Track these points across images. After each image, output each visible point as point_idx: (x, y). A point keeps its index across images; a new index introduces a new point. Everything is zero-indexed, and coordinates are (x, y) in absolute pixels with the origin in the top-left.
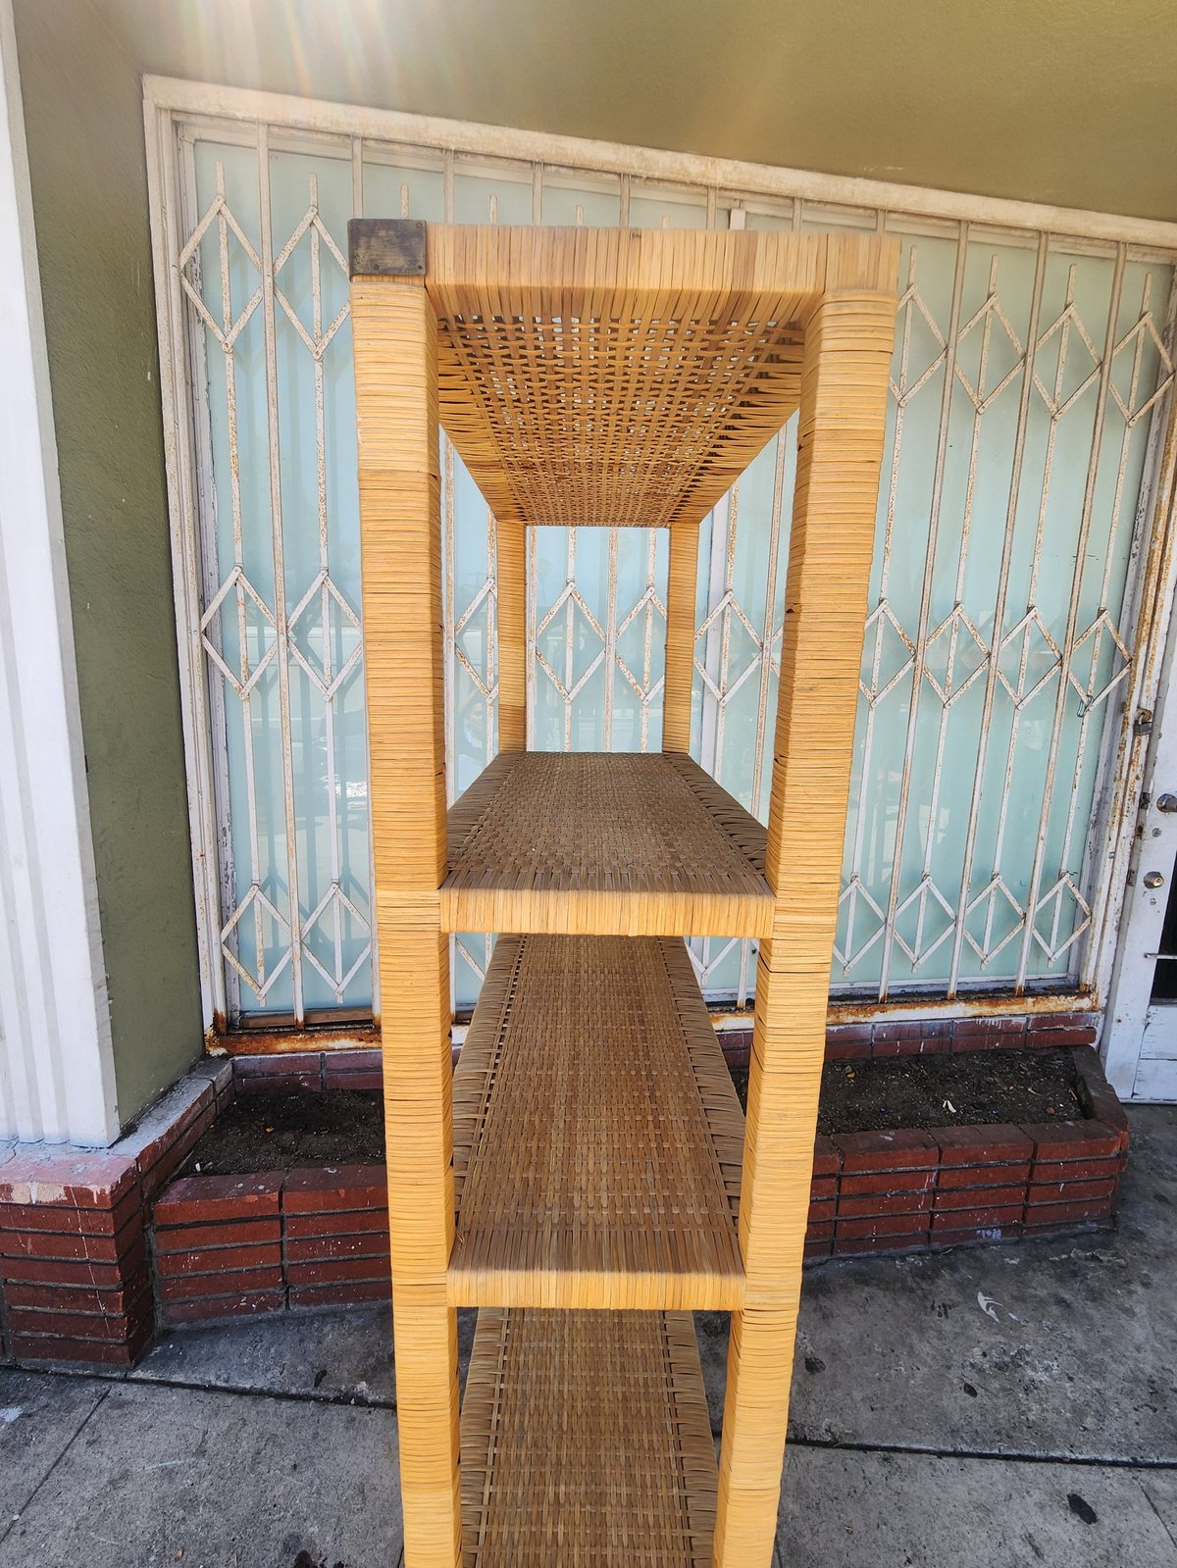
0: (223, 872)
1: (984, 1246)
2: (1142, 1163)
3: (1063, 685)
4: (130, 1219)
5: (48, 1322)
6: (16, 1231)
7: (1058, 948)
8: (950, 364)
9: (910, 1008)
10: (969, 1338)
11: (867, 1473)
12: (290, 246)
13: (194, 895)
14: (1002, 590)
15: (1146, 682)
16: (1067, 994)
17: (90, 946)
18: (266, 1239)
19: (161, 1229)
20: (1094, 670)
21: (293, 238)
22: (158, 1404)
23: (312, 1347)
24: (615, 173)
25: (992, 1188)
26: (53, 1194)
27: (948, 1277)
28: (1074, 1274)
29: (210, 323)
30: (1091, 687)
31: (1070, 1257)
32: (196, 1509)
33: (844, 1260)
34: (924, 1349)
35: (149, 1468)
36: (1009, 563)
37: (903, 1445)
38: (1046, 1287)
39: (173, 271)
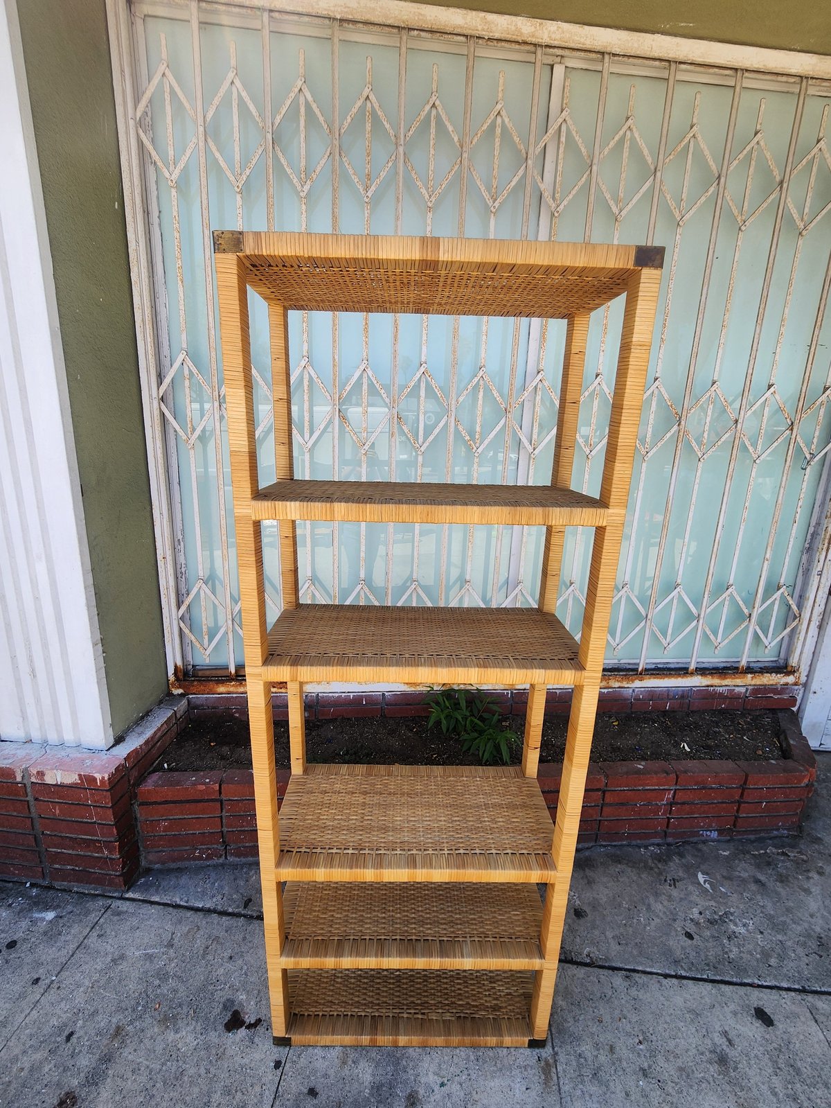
0: (179, 570)
1: (704, 842)
2: (824, 792)
3: (792, 444)
4: (122, 797)
5: (70, 859)
6: (47, 801)
7: (773, 638)
8: (721, 190)
9: (661, 678)
10: (691, 902)
11: (614, 984)
12: (216, 101)
13: (159, 585)
14: (750, 371)
16: (777, 673)
17: (89, 616)
18: (211, 814)
19: (141, 804)
20: (817, 434)
21: (219, 95)
22: (143, 914)
23: (242, 883)
24: (464, 35)
25: (713, 803)
26: (71, 778)
27: (677, 861)
28: (769, 864)
29: (160, 164)
30: (813, 447)
31: (766, 852)
32: (167, 980)
33: (605, 846)
34: (657, 907)
35: (137, 953)
36: (757, 350)
37: (640, 968)
38: (747, 872)
39: (131, 123)
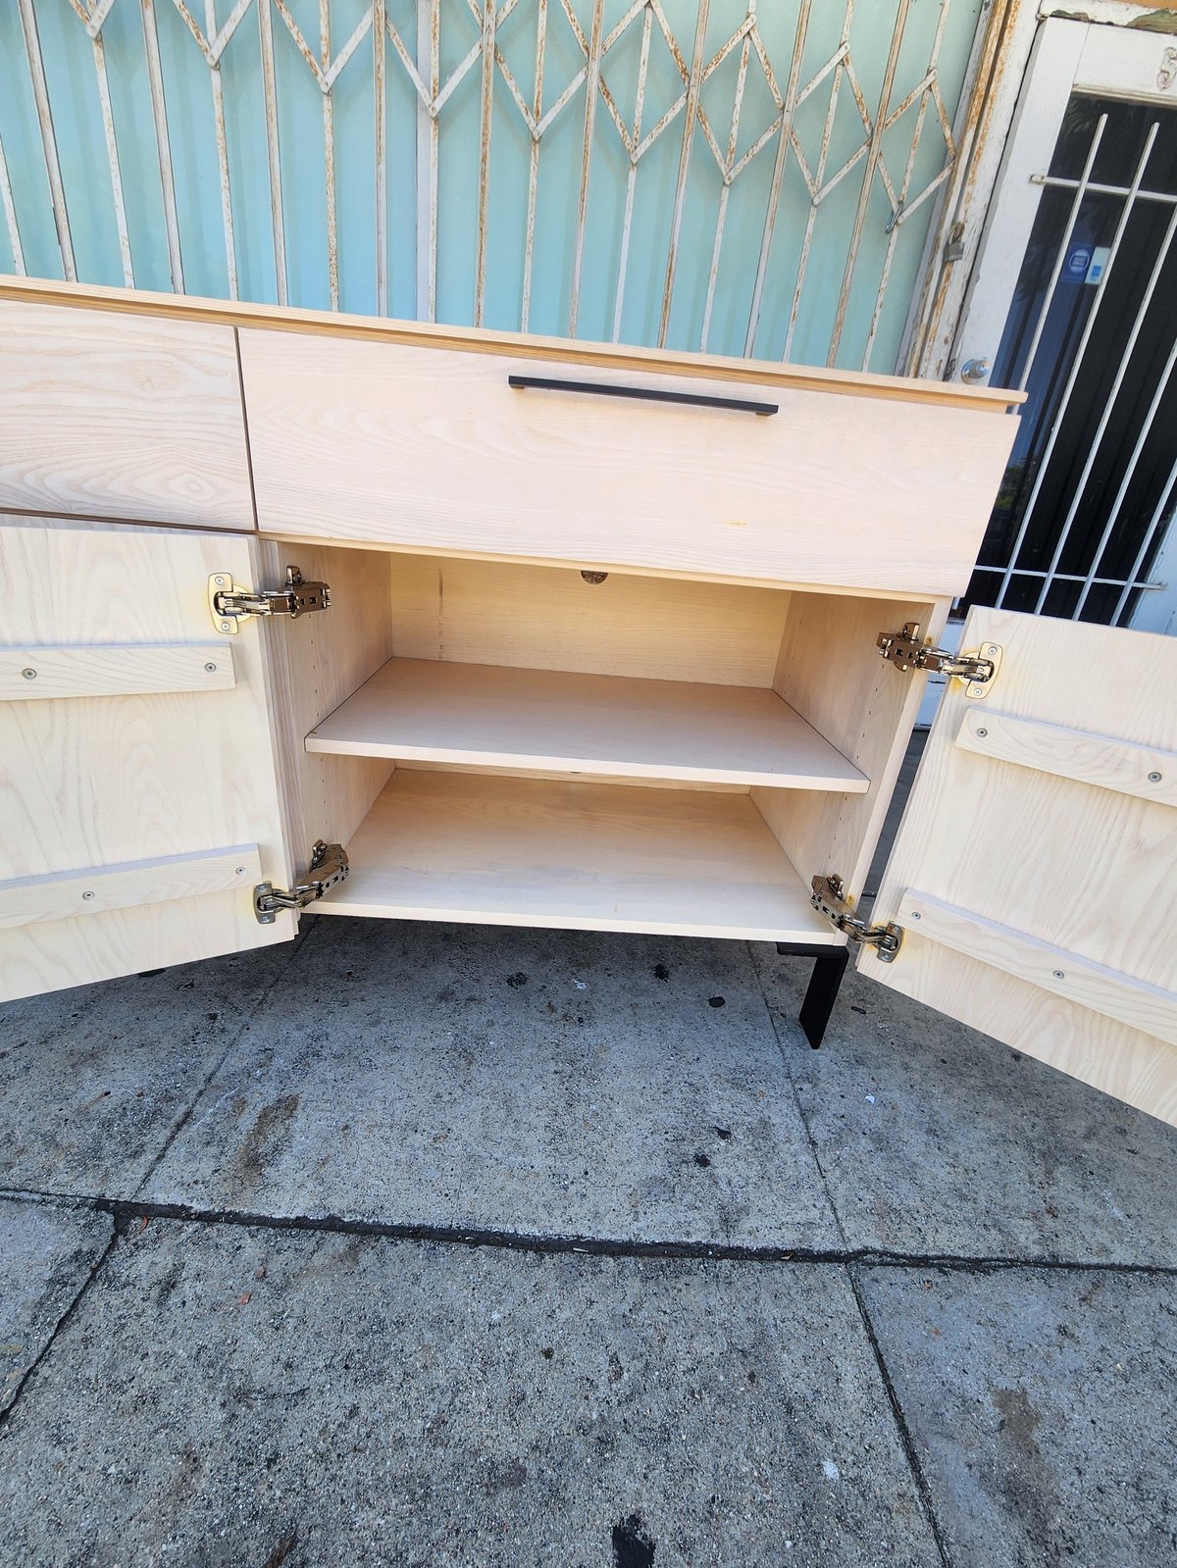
3: (870, 174)
15: (968, 189)
20: (911, 165)
30: (904, 191)
